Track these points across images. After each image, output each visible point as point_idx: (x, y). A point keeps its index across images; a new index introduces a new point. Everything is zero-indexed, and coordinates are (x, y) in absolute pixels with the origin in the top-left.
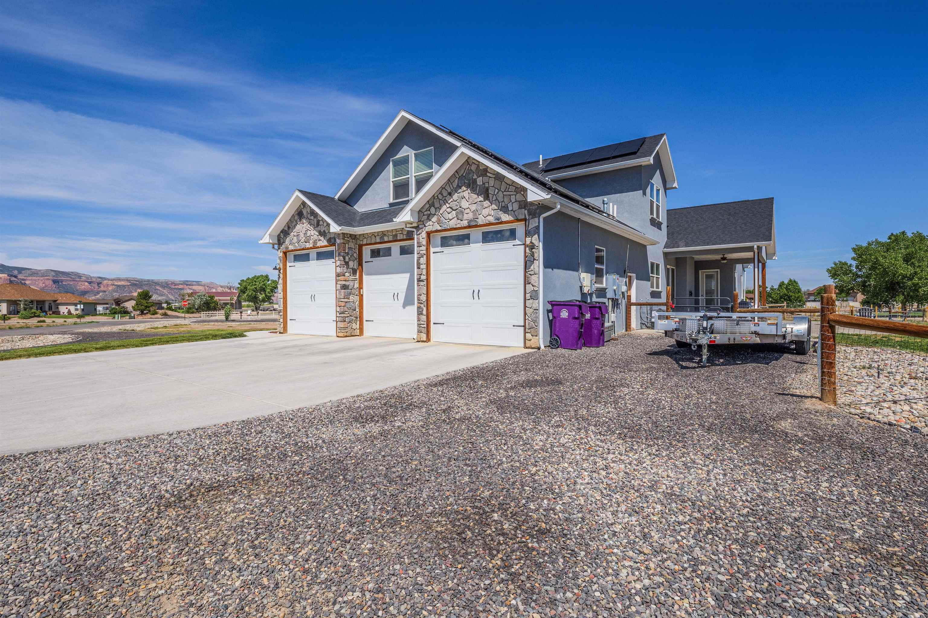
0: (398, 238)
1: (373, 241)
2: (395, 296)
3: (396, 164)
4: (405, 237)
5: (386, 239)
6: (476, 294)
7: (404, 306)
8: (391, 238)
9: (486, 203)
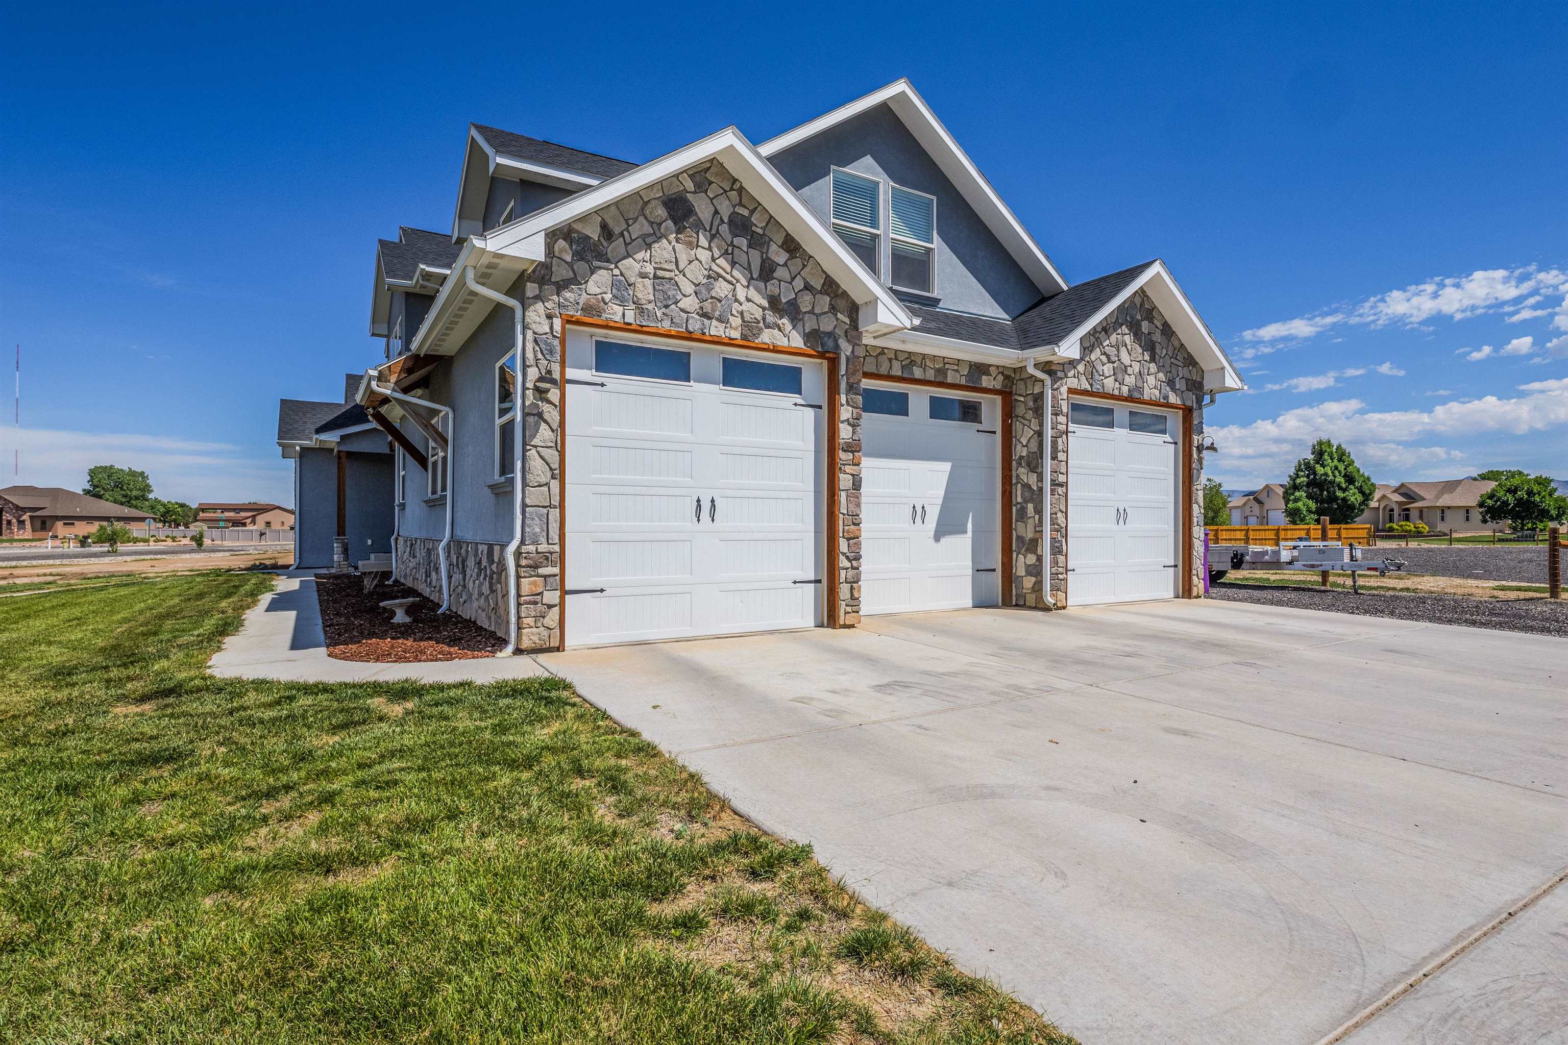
0: (950, 380)
1: (883, 370)
2: (917, 514)
3: (840, 187)
4: (963, 382)
5: (918, 373)
6: (1121, 516)
7: (937, 538)
8: (930, 375)
9: (1153, 367)
